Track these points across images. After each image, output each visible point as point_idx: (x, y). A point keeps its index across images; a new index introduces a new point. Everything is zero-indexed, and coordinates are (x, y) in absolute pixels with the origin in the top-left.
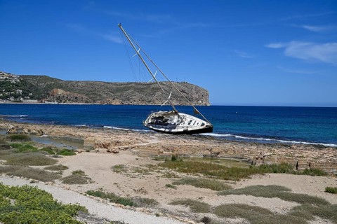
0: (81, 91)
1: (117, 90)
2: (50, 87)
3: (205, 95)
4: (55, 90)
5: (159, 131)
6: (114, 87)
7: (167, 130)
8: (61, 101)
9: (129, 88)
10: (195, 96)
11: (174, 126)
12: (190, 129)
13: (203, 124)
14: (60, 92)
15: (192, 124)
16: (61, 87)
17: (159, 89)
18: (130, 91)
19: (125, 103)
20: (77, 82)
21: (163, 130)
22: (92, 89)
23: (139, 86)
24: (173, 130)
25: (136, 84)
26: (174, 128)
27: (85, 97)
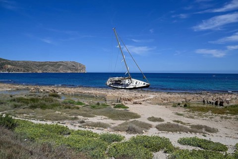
0: (20, 66)
1: (40, 66)
2: (4, 64)
3: (84, 68)
4: (6, 65)
5: (118, 88)
6: (38, 64)
7: (123, 87)
8: (10, 71)
9: (46, 65)
10: (79, 68)
11: (127, 85)
12: (137, 87)
13: (144, 84)
14: (9, 66)
15: (138, 84)
16: (9, 64)
17: (61, 65)
18: (46, 66)
19: (44, 72)
20: (18, 61)
21: (121, 87)
22: (26, 65)
23: (52, 64)
24: (127, 87)
25: (50, 62)
26: (128, 86)
27: (23, 69)
